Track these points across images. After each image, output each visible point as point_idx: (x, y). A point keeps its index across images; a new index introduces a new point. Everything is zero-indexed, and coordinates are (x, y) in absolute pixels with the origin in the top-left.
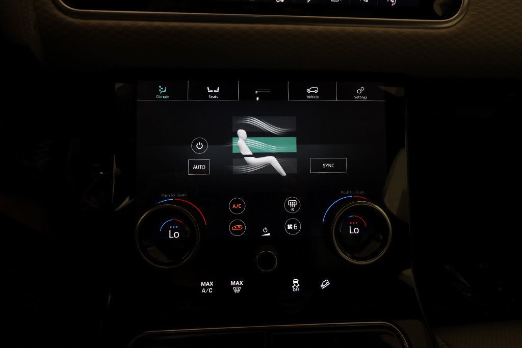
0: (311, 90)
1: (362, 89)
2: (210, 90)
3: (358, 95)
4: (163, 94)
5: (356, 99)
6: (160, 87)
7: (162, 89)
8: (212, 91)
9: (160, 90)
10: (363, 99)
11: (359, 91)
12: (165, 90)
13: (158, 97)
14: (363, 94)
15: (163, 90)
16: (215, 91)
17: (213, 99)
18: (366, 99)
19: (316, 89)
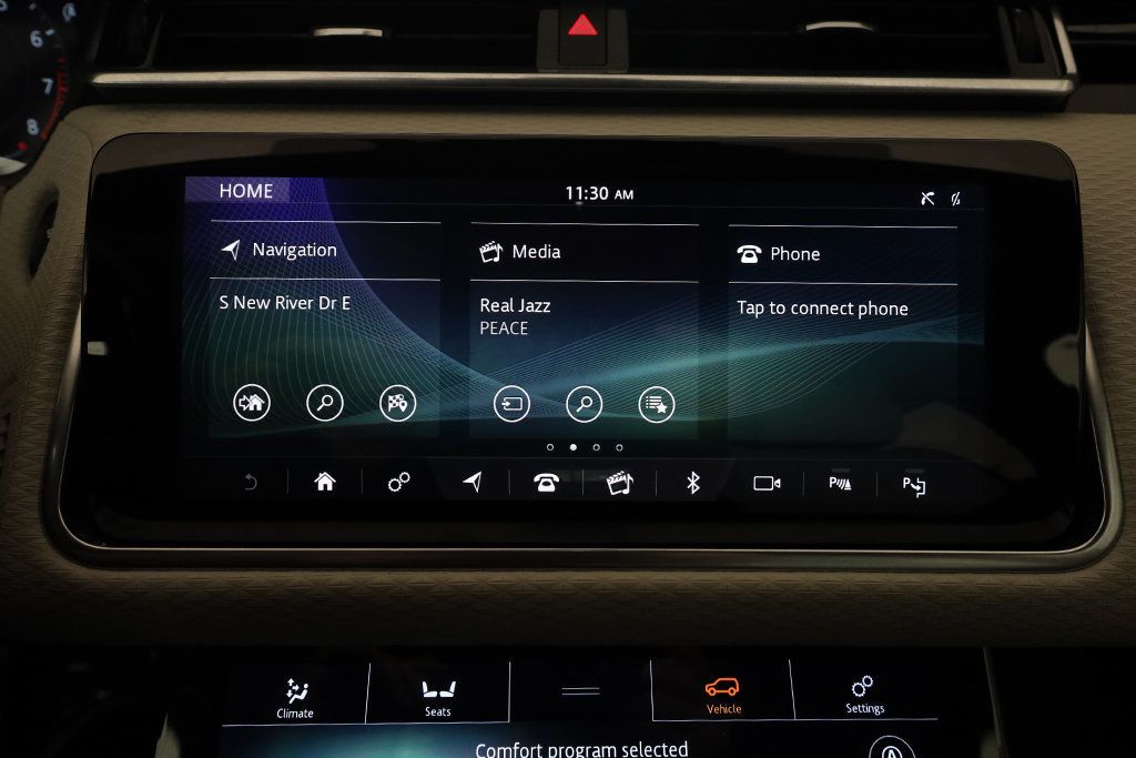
0: (717, 687)
1: (865, 683)
2: (429, 690)
3: (856, 701)
4: (298, 705)
5: (852, 715)
6: (291, 682)
7: (296, 688)
8: (433, 694)
9: (289, 694)
10: (872, 714)
11: (859, 690)
12: (305, 693)
13: (281, 713)
14: (871, 698)
15: (299, 692)
16: (444, 694)
17: (436, 719)
18: (882, 716)
19: (733, 684)
